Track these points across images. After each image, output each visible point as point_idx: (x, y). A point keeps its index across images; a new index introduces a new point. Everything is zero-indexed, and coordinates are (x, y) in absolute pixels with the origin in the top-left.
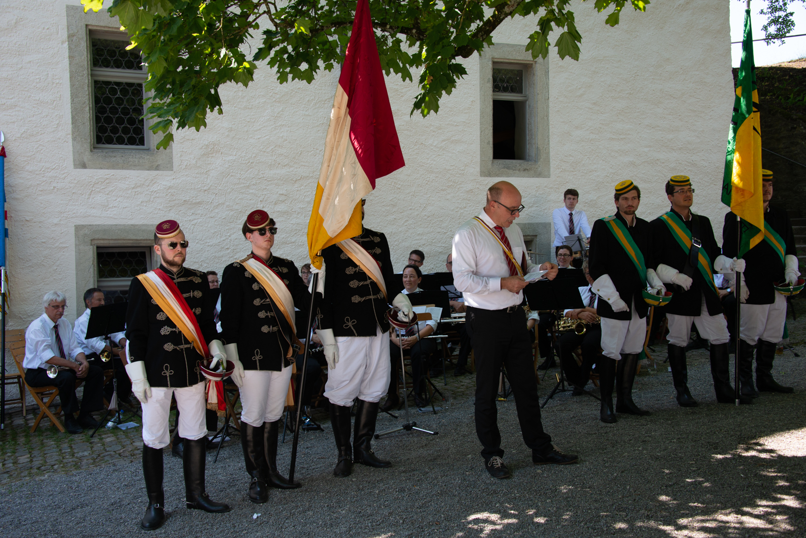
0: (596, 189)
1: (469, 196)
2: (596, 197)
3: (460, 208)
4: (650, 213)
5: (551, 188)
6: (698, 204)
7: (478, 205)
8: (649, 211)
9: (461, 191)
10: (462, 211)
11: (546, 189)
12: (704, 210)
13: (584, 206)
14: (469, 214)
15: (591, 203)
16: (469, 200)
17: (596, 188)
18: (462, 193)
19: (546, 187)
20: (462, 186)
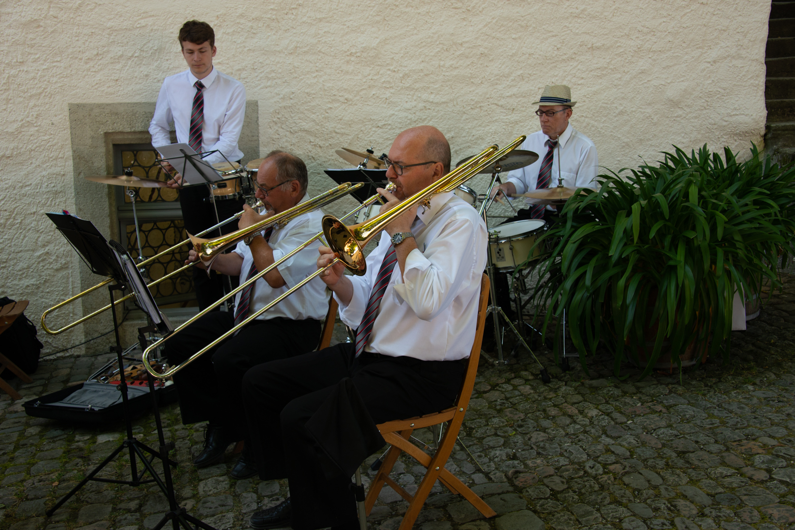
0: (378, 22)
1: (31, 36)
2: (378, 41)
3: (8, 64)
4: (522, 77)
5: (256, 19)
6: (654, 52)
7: (59, 59)
8: (519, 73)
9: (7, 24)
10: (13, 72)
11: (242, 21)
12: (668, 67)
13: (348, 62)
14: (34, 78)
15: (365, 55)
16: (32, 46)
17: (378, 18)
18: (10, 27)
19: (242, 16)
20: (10, 10)
